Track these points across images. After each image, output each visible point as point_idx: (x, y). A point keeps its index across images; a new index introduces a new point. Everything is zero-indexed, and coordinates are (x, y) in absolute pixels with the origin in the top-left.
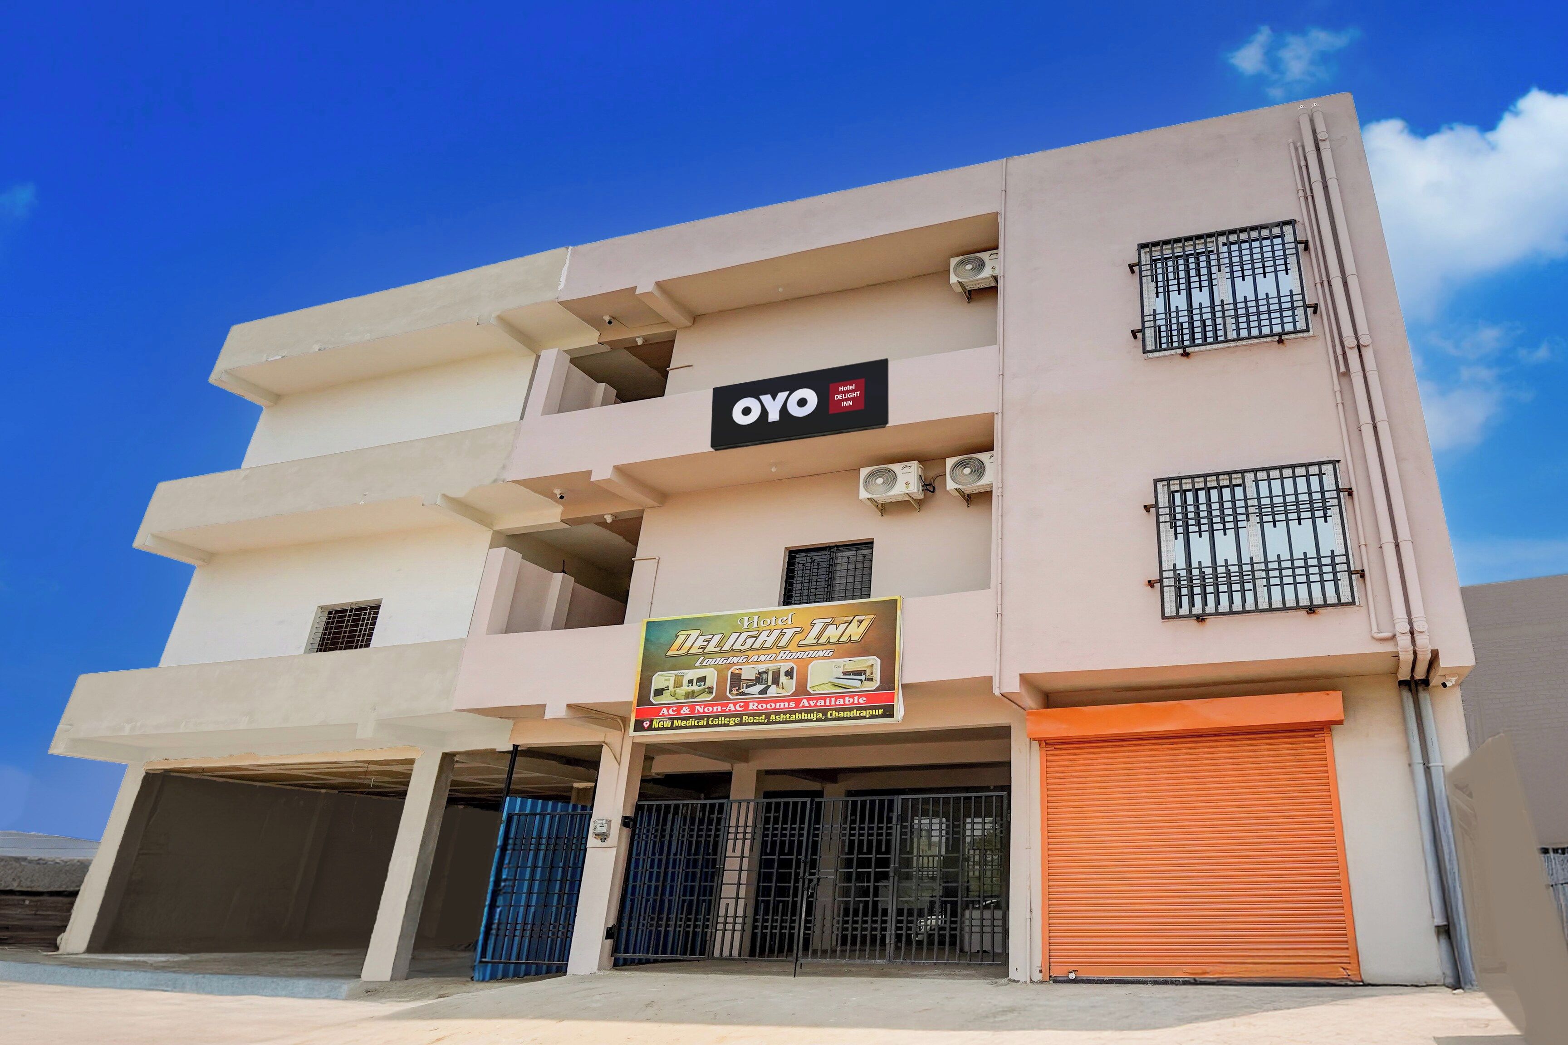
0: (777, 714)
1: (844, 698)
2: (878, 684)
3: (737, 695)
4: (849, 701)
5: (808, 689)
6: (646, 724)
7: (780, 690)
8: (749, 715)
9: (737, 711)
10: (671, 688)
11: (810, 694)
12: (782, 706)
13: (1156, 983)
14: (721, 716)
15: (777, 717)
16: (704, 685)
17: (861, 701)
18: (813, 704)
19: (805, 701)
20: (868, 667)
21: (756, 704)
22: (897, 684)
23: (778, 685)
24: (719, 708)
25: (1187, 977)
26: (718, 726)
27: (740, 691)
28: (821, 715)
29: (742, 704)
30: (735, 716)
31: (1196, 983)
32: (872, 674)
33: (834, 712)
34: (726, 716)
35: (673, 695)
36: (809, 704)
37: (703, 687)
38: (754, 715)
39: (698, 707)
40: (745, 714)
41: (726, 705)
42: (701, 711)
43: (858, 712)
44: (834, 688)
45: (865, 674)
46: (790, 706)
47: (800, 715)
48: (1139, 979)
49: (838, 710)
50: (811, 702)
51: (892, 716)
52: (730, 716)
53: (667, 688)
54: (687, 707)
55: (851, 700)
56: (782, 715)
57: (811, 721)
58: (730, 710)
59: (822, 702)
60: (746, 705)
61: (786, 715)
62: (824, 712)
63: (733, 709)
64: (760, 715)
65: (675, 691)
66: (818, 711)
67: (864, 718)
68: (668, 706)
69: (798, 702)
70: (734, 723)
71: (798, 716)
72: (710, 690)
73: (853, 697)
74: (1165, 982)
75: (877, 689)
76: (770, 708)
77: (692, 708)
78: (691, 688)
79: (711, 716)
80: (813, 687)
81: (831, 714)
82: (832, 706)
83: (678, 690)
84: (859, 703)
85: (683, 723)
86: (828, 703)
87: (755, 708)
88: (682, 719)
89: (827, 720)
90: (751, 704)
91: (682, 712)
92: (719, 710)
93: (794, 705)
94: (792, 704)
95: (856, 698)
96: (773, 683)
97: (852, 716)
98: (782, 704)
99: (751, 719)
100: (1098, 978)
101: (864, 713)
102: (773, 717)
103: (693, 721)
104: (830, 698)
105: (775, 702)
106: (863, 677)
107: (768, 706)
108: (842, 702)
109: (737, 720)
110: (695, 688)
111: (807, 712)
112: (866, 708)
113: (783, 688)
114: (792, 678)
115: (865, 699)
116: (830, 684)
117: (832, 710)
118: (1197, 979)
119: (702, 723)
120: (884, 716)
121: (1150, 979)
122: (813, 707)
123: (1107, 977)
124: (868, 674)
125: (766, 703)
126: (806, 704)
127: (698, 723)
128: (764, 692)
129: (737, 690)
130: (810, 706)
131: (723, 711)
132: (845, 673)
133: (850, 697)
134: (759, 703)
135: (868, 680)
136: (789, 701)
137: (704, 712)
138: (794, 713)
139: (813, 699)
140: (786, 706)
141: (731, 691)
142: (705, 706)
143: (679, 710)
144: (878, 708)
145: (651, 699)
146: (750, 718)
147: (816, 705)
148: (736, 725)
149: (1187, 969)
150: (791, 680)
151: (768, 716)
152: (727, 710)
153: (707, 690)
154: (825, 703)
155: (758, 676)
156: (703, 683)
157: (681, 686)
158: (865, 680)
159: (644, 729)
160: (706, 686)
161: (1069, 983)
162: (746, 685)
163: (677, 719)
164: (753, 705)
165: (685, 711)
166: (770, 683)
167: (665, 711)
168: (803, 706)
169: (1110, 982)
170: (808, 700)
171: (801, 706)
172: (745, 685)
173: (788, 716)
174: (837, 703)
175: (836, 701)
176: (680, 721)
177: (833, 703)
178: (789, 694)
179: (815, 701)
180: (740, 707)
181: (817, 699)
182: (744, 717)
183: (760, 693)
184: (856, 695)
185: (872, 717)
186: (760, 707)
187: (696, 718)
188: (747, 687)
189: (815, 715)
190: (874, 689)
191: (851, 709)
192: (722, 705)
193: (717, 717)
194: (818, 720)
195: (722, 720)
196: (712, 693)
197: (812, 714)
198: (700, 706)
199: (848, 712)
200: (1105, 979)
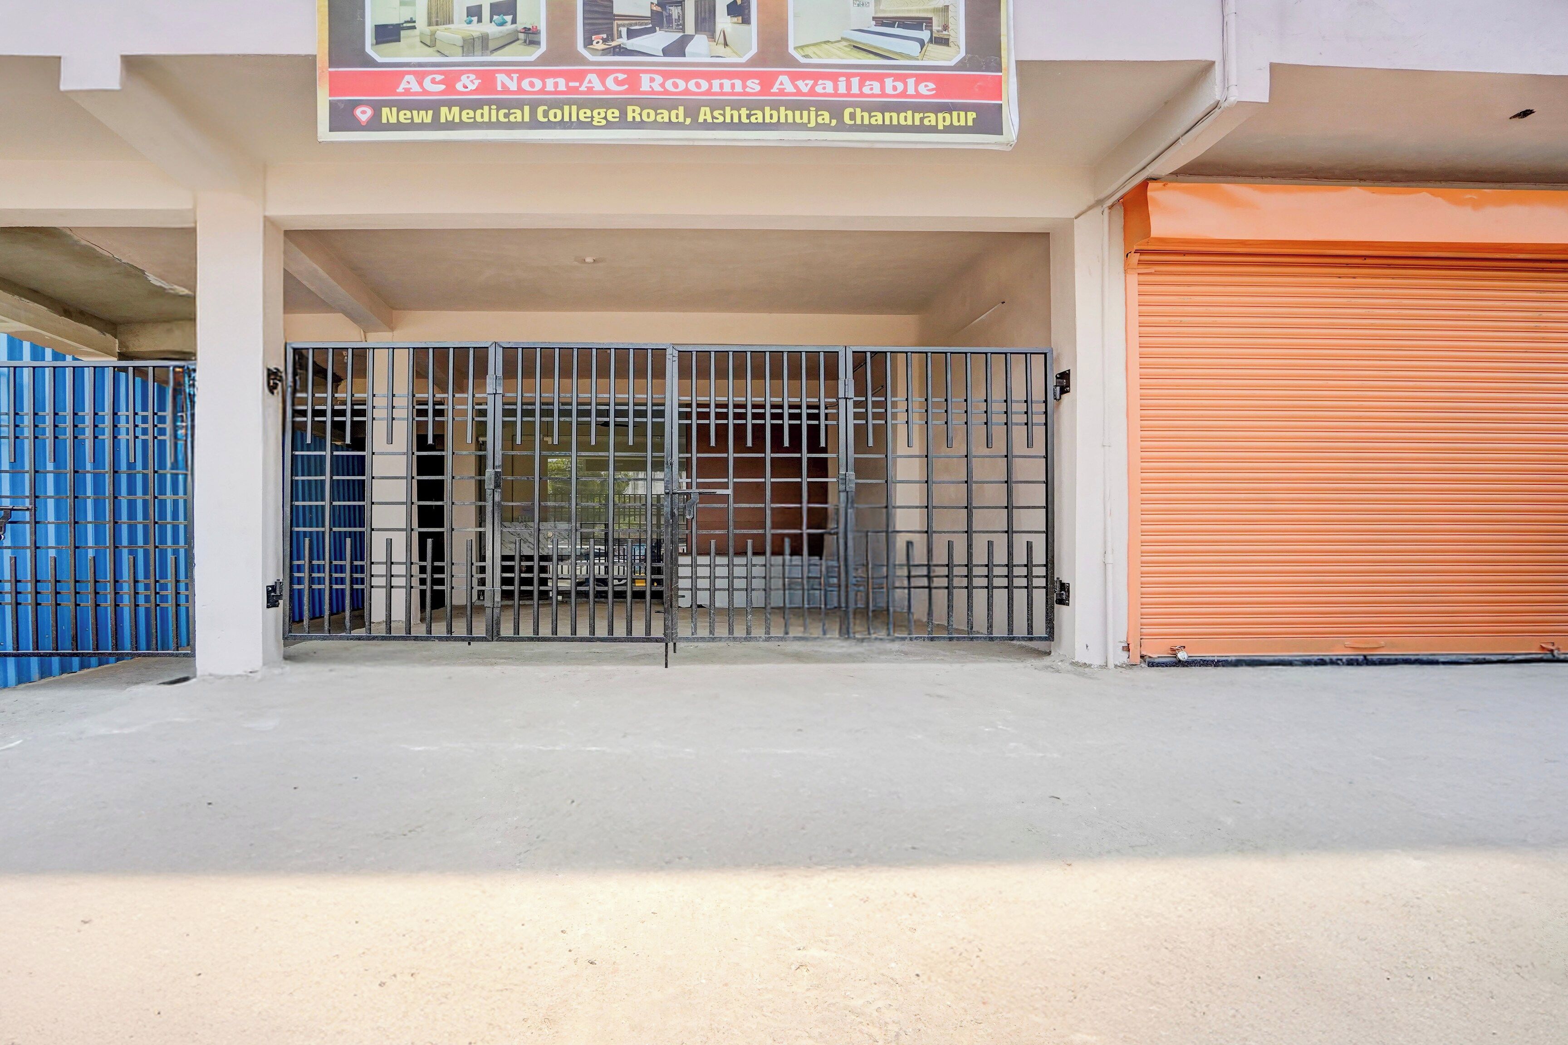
0: (714, 106)
1: (880, 79)
2: (963, 53)
3: (605, 52)
4: (895, 88)
5: (791, 50)
6: (363, 114)
7: (720, 49)
8: (644, 104)
9: (607, 91)
10: (421, 23)
11: (794, 63)
12: (727, 88)
13: (1307, 663)
14: (570, 103)
15: (716, 113)
16: (514, 21)
17: (922, 89)
18: (805, 90)
19: (784, 79)
20: (936, 10)
21: (659, 79)
22: (1009, 58)
23: (712, 35)
24: (562, 82)
25: (1351, 653)
26: (563, 125)
27: (614, 44)
28: (826, 115)
29: (621, 77)
30: (607, 104)
31: (1367, 662)
32: (946, 28)
33: (858, 110)
34: (581, 104)
35: (431, 43)
36: (796, 87)
37: (509, 27)
38: (656, 105)
39: (501, 78)
40: (631, 102)
41: (580, 76)
42: (513, 86)
43: (918, 116)
44: (855, 53)
45: (929, 26)
46: (748, 90)
47: (775, 113)
48: (1282, 658)
49: (869, 108)
50: (800, 83)
51: (997, 129)
52: (593, 104)
53: (411, 24)
54: (473, 77)
55: (900, 86)
56: (728, 109)
57: (803, 127)
58: (590, 90)
59: (829, 86)
60: (633, 80)
61: (738, 110)
62: (836, 111)
63: (598, 86)
64: (671, 106)
65: (433, 34)
66: (820, 106)
67: (933, 129)
68: (421, 71)
69: (767, 81)
70: (604, 122)
71: (769, 115)
72: (531, 36)
73: (903, 79)
74: (1321, 662)
75: (961, 65)
76: (695, 89)
77: (487, 79)
78: (476, 29)
79: (540, 102)
80: (802, 47)
81: (853, 116)
82: (854, 96)
83: (442, 32)
84: (918, 95)
85: (467, 115)
86: (842, 89)
87: (658, 88)
88: (464, 105)
89: (841, 127)
90: (645, 78)
91: (459, 87)
92: (562, 87)
93: (758, 88)
94: (754, 86)
95: (911, 82)
96: (697, 30)
97: (902, 122)
98: (727, 84)
99: (649, 115)
100: (1219, 658)
101: (931, 119)
102: (705, 114)
103: (494, 112)
104: (848, 77)
105: (709, 77)
106: (925, 35)
107: (692, 85)
108: (877, 90)
109: (613, 114)
110: (488, 27)
111: (793, 106)
112: (938, 109)
113: (726, 44)
114: (746, 21)
115: (932, 86)
116: (845, 43)
117: (854, 105)
118: (1369, 657)
119: (517, 116)
120: (978, 128)
121: (1298, 658)
122: (804, 95)
123: (1232, 656)
124: (935, 28)
125: (687, 76)
126: (790, 88)
127: (506, 116)
128: (677, 49)
129: (605, 41)
130: (799, 92)
131: (570, 90)
132: (881, 21)
133: (897, 78)
134: (666, 75)
135: (936, 43)
136: (744, 77)
137: (520, 90)
138: (760, 106)
139: (804, 76)
140: (739, 88)
141: (588, 42)
142: (523, 75)
143: (450, 81)
144: (966, 108)
145: (369, 49)
146: (645, 113)
147: (812, 92)
148: (609, 125)
149: (1349, 642)
150: (745, 27)
151: (692, 111)
152: (583, 88)
153: (522, 36)
154: (836, 88)
155: (659, 9)
156: (509, 18)
157: (450, 21)
158: (931, 41)
159: (355, 126)
160: (520, 26)
161: (1174, 666)
162: (629, 31)
163: (450, 104)
164: (652, 80)
165: (468, 83)
166: (690, 28)
167: (409, 83)
168: (782, 92)
169: (1237, 663)
170: (794, 77)
171: (774, 90)
172: (624, 30)
173: (744, 112)
174: (866, 90)
175: (861, 85)
176: (456, 110)
177: (855, 90)
178: (743, 60)
179: (811, 82)
180: (618, 82)
181: (816, 77)
182: (630, 109)
183: (666, 52)
184: (912, 76)
185: (950, 129)
186: (669, 85)
187: (500, 105)
188: (631, 34)
189: (813, 114)
190: (952, 63)
191: (899, 108)
192: (569, 76)
193: (558, 105)
194: (819, 127)
195: (570, 113)
196: (538, 43)
197: (805, 113)
198: (508, 73)
199: (894, 115)
200: (1229, 659)
